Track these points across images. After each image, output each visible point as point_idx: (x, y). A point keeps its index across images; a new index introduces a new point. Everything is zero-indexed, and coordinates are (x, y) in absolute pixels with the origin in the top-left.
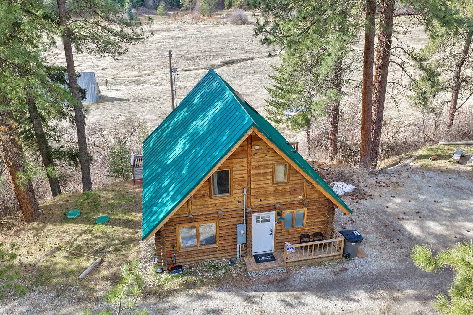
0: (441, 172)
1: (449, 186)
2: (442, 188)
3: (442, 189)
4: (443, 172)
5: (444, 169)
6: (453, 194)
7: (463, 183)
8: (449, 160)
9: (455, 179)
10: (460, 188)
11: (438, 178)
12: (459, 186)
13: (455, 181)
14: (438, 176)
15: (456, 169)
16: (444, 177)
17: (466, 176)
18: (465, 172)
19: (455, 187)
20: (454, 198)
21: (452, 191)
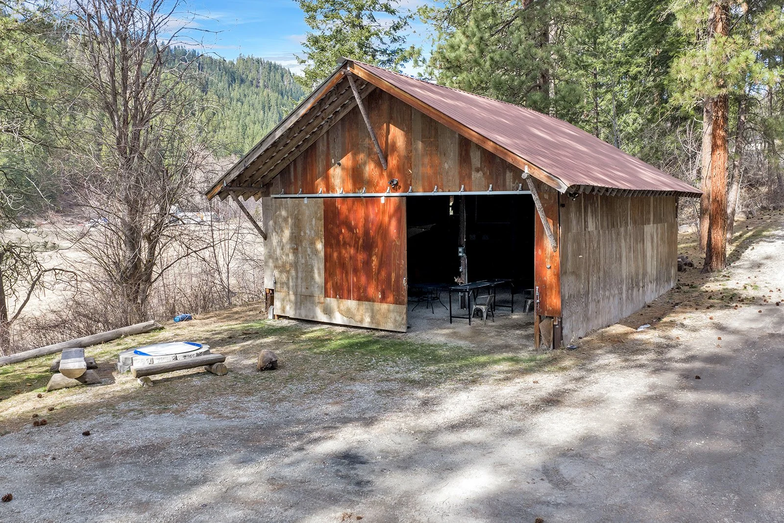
0: (36, 424)
1: (97, 460)
2: (73, 480)
3: (73, 488)
4: (44, 423)
5: (44, 413)
6: (139, 484)
7: (146, 429)
8: (47, 388)
9: (107, 428)
10: (150, 450)
11: (30, 449)
12: (141, 443)
13: (114, 433)
14: (29, 441)
15: (89, 402)
16: (59, 436)
17: (144, 405)
18: (125, 398)
19: (126, 453)
20: (157, 496)
21: (124, 473)
